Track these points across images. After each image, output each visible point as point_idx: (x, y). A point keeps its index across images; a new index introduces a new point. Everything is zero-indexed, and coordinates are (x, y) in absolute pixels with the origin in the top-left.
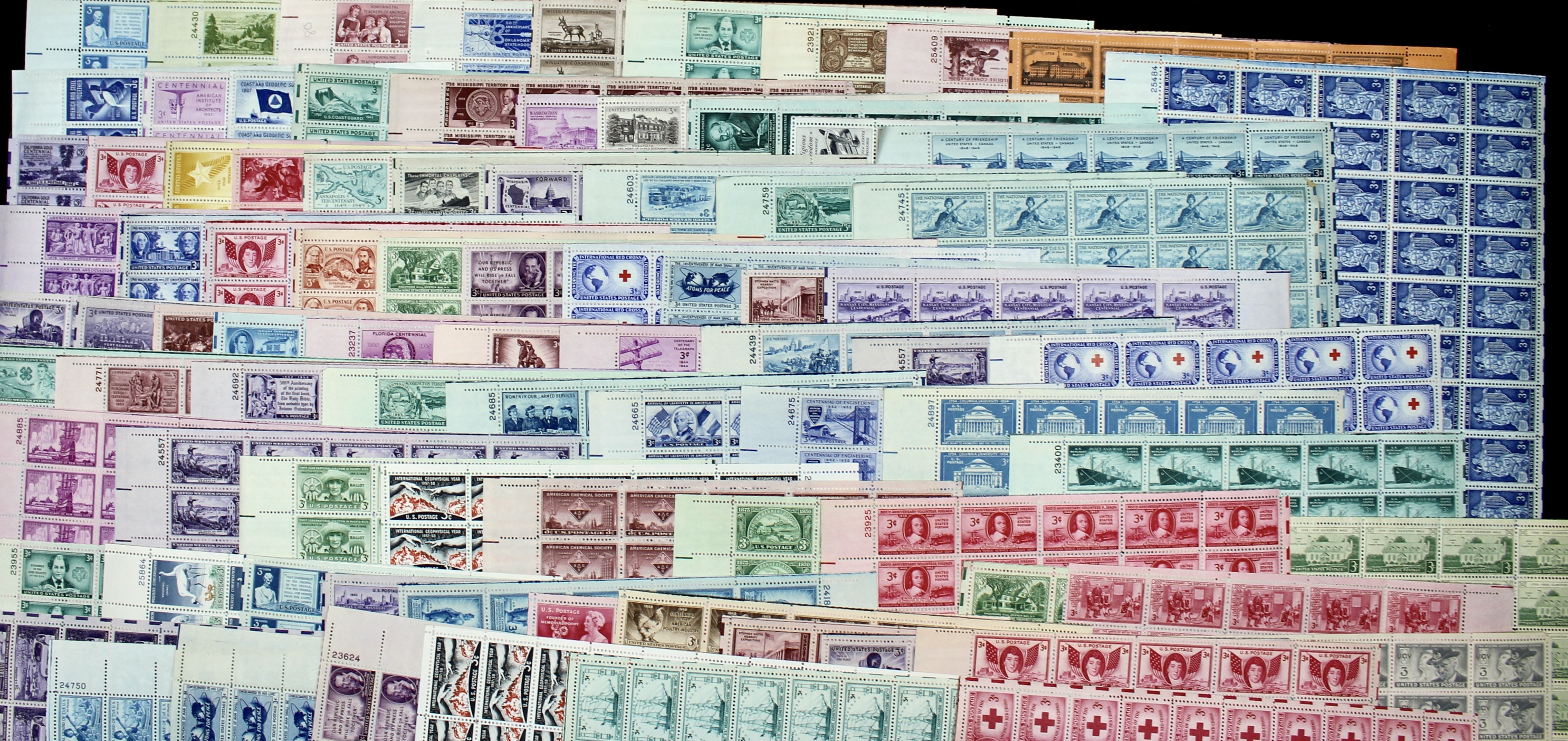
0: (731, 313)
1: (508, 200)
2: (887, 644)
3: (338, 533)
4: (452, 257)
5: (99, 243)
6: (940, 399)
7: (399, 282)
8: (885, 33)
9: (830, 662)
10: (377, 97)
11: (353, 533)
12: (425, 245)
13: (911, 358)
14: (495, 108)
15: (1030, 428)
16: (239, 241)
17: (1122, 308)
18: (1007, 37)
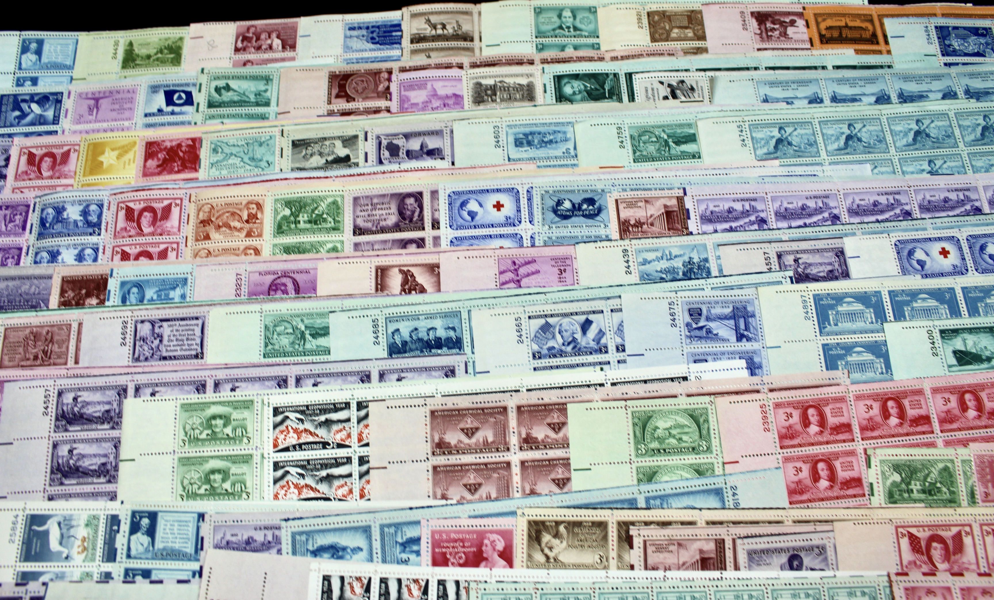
0: (602, 232)
1: (386, 154)
2: (806, 543)
3: (219, 471)
4: (335, 203)
5: (11, 221)
6: (811, 293)
7: (284, 228)
8: (700, 12)
9: (750, 568)
10: (269, 88)
11: (234, 469)
12: (310, 194)
13: (776, 259)
14: (372, 86)
15: (899, 316)
16: (137, 207)
17: (953, 208)
18: (801, 10)
